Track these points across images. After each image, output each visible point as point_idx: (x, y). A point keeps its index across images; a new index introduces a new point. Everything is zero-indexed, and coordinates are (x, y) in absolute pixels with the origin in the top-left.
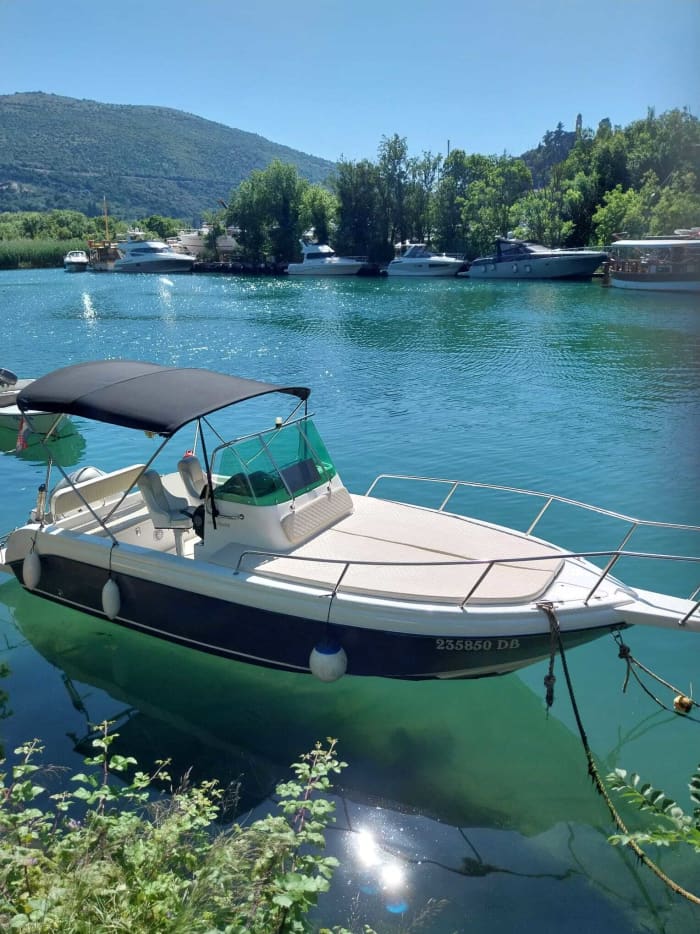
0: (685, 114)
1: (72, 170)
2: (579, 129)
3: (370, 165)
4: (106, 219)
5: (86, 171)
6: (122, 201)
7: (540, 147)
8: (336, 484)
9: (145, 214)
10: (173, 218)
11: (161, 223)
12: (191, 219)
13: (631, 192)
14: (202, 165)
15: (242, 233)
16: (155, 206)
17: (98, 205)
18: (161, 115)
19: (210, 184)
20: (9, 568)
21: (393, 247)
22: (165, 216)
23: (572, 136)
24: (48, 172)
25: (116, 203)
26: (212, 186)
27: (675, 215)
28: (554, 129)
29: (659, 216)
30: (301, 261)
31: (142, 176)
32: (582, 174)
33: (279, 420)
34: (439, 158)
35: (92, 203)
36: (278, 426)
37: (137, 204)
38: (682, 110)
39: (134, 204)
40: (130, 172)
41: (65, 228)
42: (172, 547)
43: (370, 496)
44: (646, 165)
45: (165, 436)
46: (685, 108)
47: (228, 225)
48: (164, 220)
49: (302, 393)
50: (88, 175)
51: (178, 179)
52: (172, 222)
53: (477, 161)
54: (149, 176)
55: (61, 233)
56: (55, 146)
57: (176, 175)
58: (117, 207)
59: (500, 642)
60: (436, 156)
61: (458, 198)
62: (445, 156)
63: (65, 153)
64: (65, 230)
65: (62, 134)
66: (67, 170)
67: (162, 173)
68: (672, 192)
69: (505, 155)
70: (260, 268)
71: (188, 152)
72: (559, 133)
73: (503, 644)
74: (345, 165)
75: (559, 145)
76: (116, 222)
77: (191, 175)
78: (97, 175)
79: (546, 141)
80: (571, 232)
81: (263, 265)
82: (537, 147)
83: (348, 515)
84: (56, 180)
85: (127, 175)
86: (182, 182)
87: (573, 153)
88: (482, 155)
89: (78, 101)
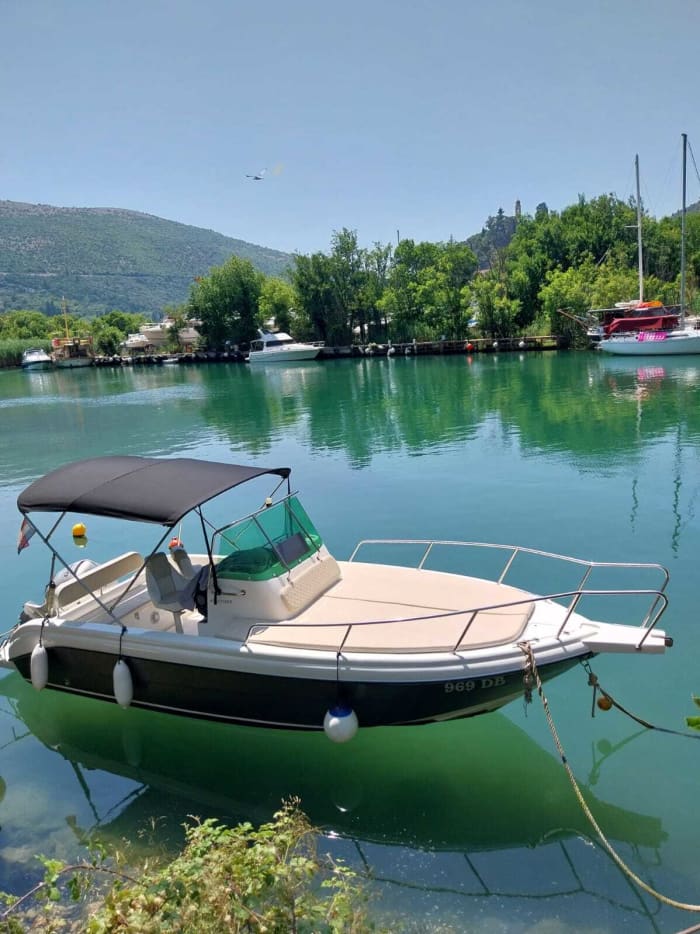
0: (611, 199)
1: (30, 271)
2: (518, 215)
3: (324, 257)
4: (66, 317)
5: (44, 272)
6: (81, 299)
7: (484, 231)
8: (324, 553)
9: (103, 311)
10: (132, 313)
11: (122, 319)
12: (151, 313)
13: (571, 269)
14: (160, 261)
15: (205, 325)
16: (112, 301)
17: (55, 303)
18: (117, 216)
19: (169, 279)
20: (12, 663)
21: (351, 331)
22: (124, 311)
23: (513, 221)
24: (5, 274)
25: (74, 301)
26: (171, 280)
27: (614, 290)
28: (495, 214)
29: (599, 292)
30: (261, 349)
31: (100, 274)
32: (525, 255)
33: (269, 500)
34: (389, 248)
35: (50, 301)
36: (268, 505)
37: (94, 301)
38: (609, 196)
39: (91, 301)
40: (86, 269)
41: (24, 328)
42: (171, 626)
43: (353, 561)
44: (582, 246)
45: (168, 525)
46: (611, 194)
47: (190, 317)
48: (126, 315)
49: (284, 473)
50: (45, 275)
51: (136, 275)
52: (133, 316)
53: (427, 249)
54: (108, 273)
55: (20, 333)
56: (11, 248)
57: (134, 272)
58: (76, 305)
59: (484, 681)
60: (387, 245)
61: (411, 283)
62: (395, 246)
63: (21, 255)
64: (24, 330)
65: (18, 238)
66: (25, 272)
67: (119, 270)
68: (608, 269)
69: (451, 241)
70: (224, 357)
71: (145, 250)
72: (500, 217)
73: (487, 683)
74: (300, 257)
75: (501, 230)
76: (76, 320)
77: (148, 271)
78: (54, 275)
79: (489, 226)
80: (519, 310)
81: (226, 354)
82: (480, 231)
83: (338, 581)
84: (12, 282)
85: (84, 273)
86: (140, 278)
87: (515, 237)
88: (430, 242)
89: (34, 206)
